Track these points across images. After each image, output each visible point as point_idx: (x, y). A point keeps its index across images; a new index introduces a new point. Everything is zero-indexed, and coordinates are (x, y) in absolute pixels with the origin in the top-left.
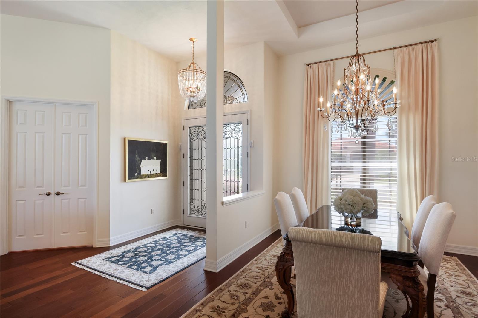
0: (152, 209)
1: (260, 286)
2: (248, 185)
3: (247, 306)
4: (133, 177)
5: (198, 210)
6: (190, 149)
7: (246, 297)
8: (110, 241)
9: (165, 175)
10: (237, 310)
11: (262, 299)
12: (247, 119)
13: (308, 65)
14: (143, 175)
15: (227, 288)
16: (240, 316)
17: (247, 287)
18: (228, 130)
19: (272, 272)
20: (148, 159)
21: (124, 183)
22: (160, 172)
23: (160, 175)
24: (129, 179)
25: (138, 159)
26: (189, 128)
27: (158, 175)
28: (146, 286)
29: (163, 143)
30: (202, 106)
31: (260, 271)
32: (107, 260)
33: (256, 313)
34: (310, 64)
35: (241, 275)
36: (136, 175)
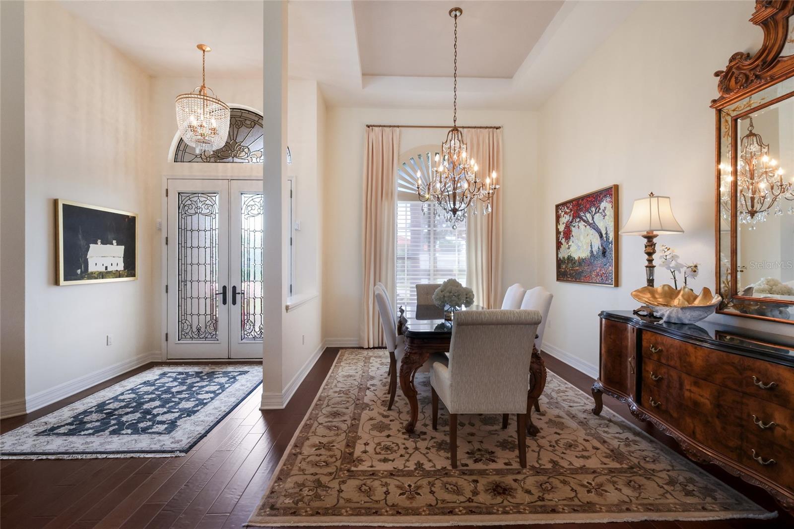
0: (107, 336)
1: (355, 410)
2: (291, 285)
3: (357, 433)
4: (73, 277)
5: (199, 331)
6: (180, 230)
7: (348, 425)
8: (25, 404)
9: (131, 273)
10: (348, 439)
11: (368, 422)
12: (290, 189)
13: (369, 127)
14: (92, 273)
15: (314, 421)
16: (357, 444)
17: (339, 414)
18: (256, 203)
19: (359, 393)
20: (103, 243)
21: (56, 288)
22: (123, 269)
23: (123, 273)
24: (65, 279)
25: (82, 242)
26: (179, 193)
27: (120, 273)
28: (181, 449)
29: (128, 216)
30: (205, 160)
31: (342, 395)
32: (49, 435)
33: (372, 436)
34: (371, 126)
35: (322, 404)
36: (79, 273)
